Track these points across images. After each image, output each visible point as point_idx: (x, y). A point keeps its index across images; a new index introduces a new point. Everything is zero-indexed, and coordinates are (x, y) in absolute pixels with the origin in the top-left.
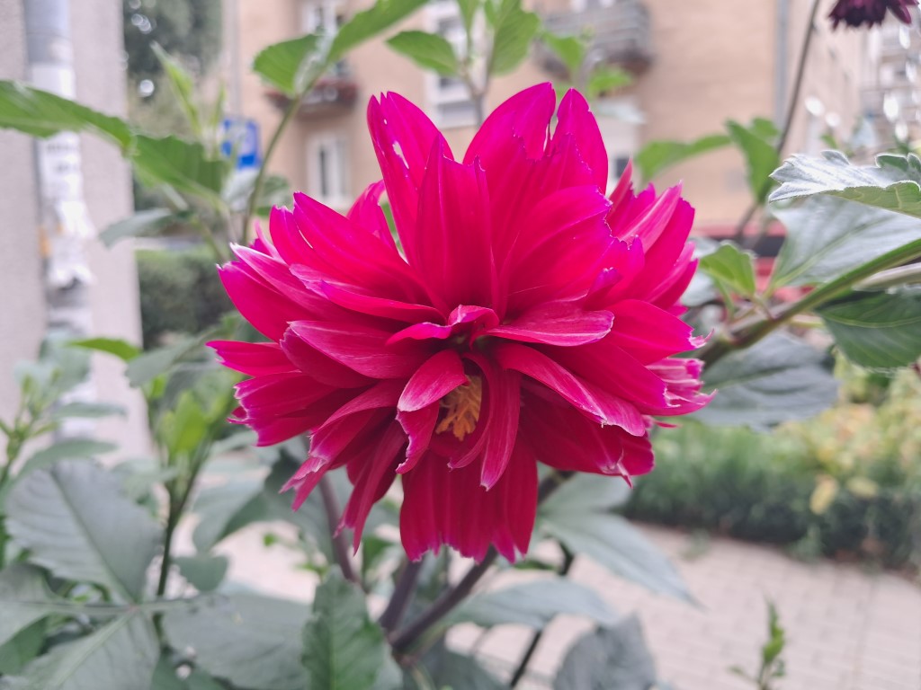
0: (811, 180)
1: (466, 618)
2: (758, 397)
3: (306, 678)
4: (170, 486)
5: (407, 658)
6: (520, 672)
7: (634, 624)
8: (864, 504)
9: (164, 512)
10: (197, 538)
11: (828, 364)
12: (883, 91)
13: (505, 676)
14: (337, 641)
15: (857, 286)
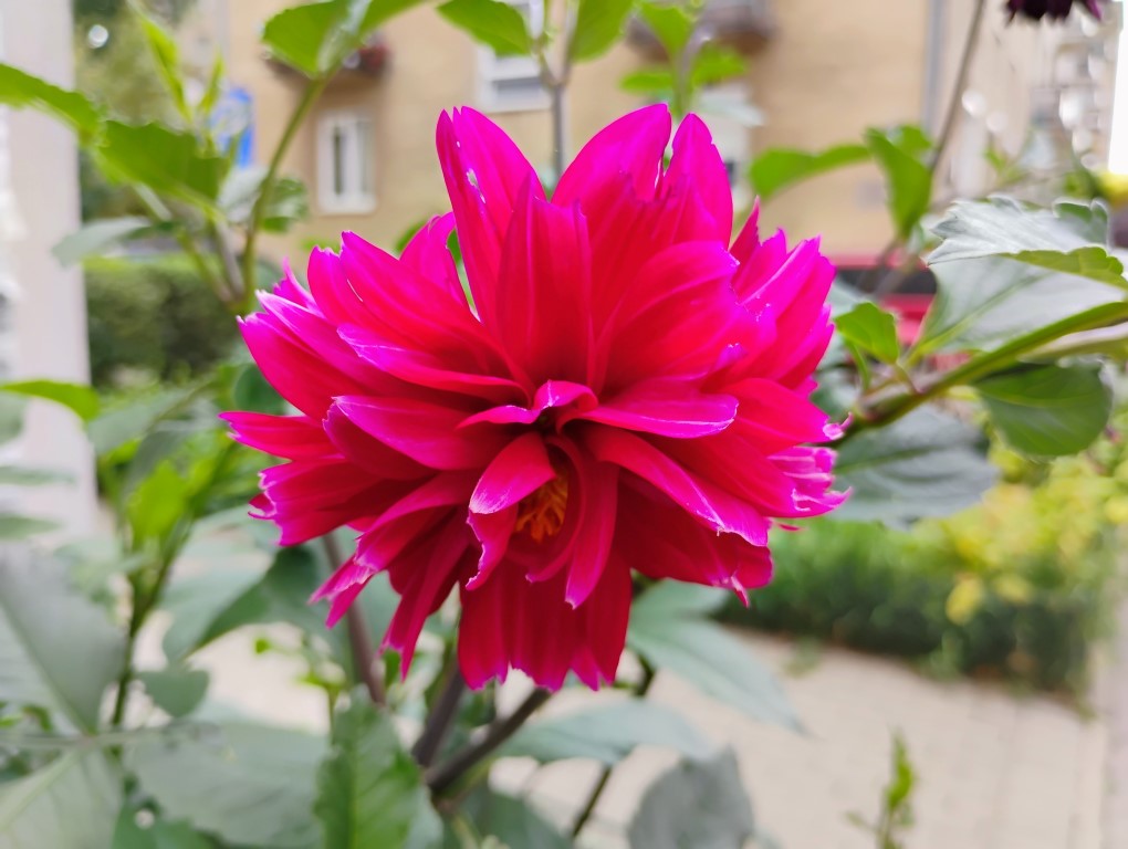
0: (978, 236)
1: (521, 752)
2: (893, 485)
3: (318, 832)
4: (134, 579)
5: (447, 803)
6: (584, 818)
7: (730, 760)
8: (1011, 611)
9: (124, 611)
10: (169, 646)
11: (982, 446)
12: (1059, 89)
13: (564, 821)
14: (361, 783)
15: (1024, 357)
